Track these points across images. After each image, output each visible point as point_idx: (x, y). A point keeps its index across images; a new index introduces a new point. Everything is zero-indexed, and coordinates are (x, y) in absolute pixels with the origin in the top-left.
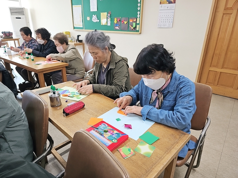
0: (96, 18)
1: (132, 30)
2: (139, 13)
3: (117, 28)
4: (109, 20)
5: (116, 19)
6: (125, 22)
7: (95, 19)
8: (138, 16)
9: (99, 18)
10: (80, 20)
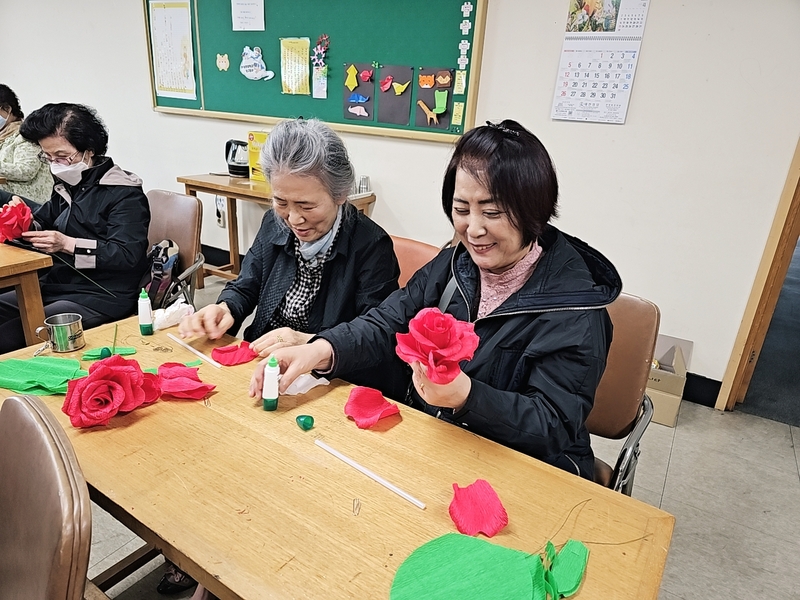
0: (259, 60)
1: (430, 126)
2: (464, 46)
3: (359, 111)
4: (320, 74)
6: (399, 88)
8: (462, 62)
10: (186, 69)
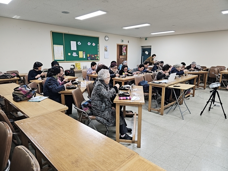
0: (76, 54)
1: (97, 60)
2: (98, 52)
3: (89, 59)
4: (84, 55)
5: (88, 55)
6: (93, 56)
7: (74, 54)
8: (98, 54)
9: (78, 54)
